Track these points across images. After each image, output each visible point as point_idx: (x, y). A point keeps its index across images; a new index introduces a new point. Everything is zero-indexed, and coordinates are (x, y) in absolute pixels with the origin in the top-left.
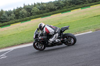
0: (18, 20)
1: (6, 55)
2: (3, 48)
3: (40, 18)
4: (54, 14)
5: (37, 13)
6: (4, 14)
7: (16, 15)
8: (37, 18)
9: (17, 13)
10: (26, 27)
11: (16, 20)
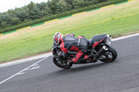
0: (55, 15)
1: (39, 64)
2: (35, 55)
3: (85, 12)
4: (104, 6)
5: (81, 5)
6: (35, 8)
7: (52, 9)
8: (80, 12)
9: (53, 6)
10: (66, 24)
11: (52, 16)
